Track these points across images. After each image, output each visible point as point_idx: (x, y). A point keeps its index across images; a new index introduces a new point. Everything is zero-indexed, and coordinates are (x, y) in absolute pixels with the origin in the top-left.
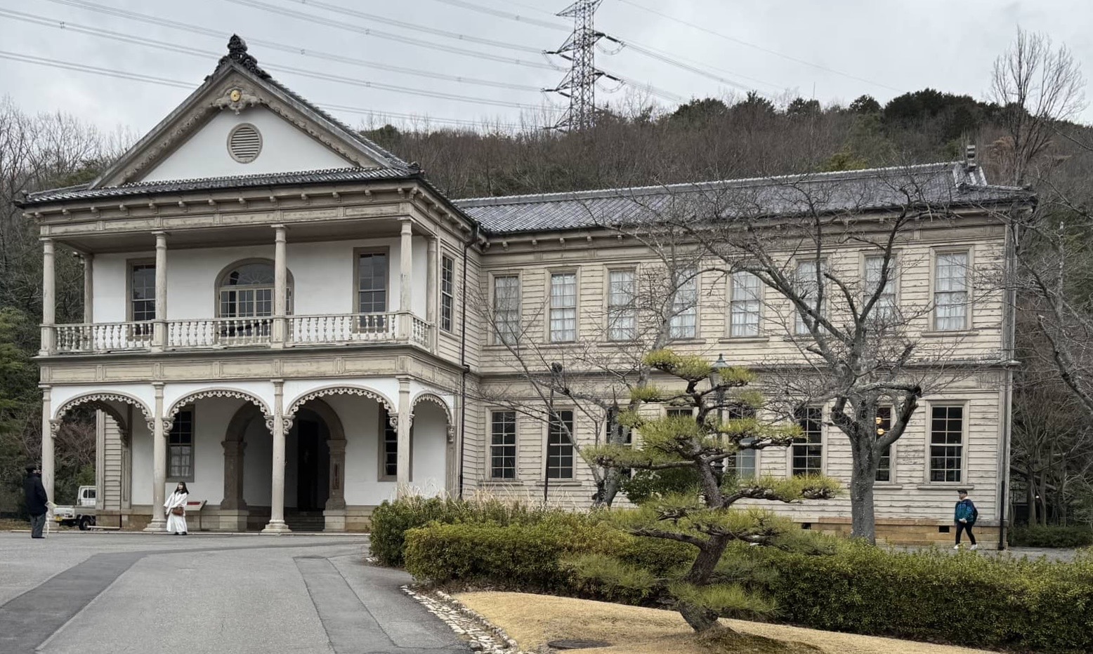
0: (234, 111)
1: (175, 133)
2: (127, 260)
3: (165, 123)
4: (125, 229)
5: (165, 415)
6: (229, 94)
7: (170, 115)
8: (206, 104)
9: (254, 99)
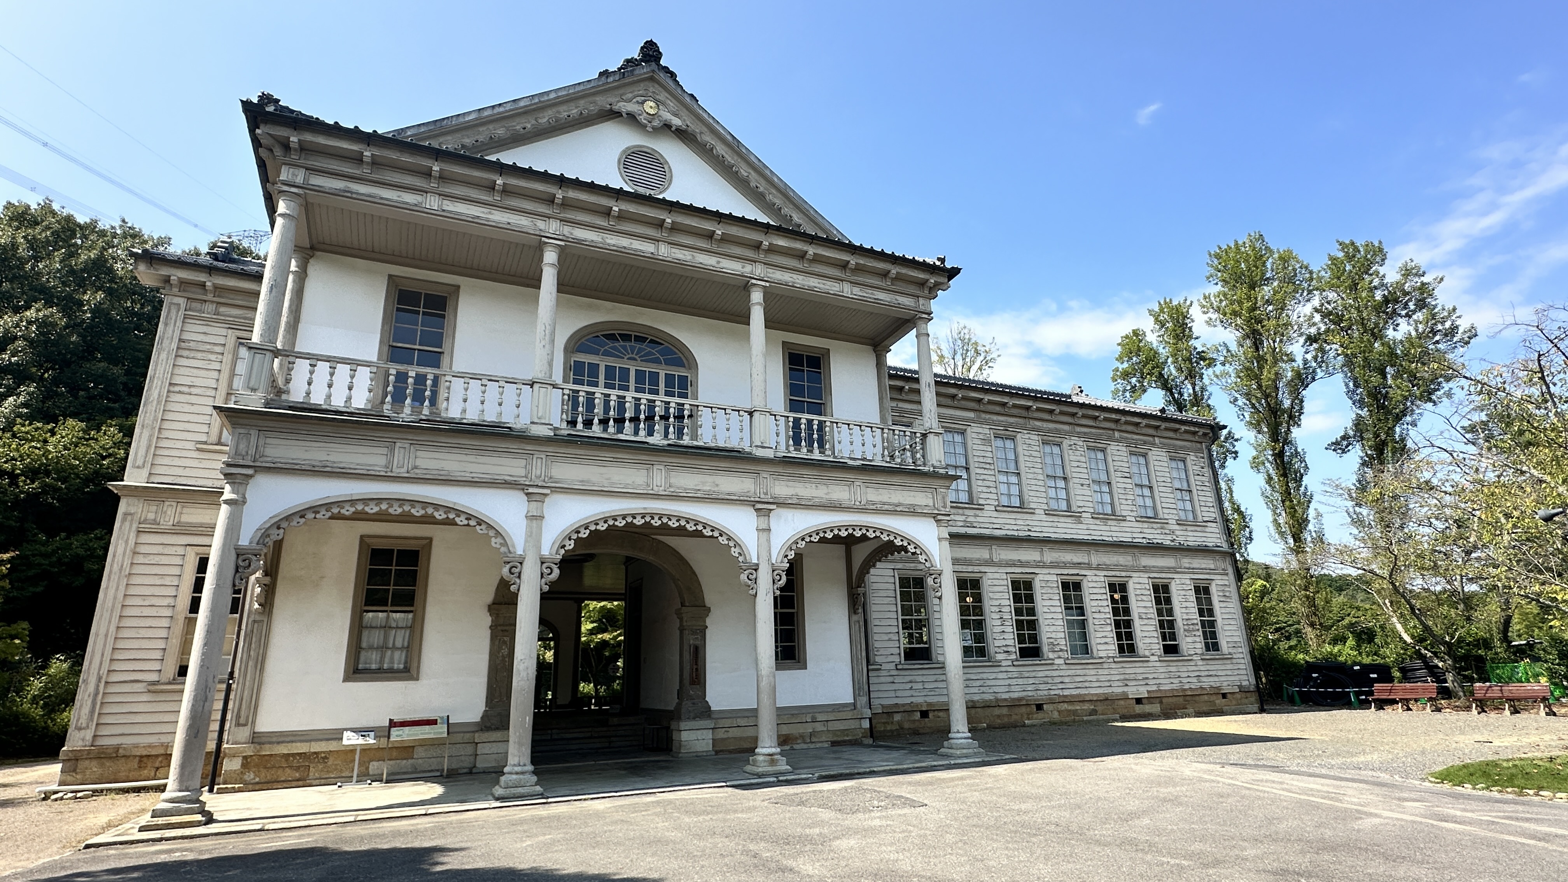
0: (645, 126)
1: (545, 119)
2: (390, 277)
3: (536, 100)
4: (488, 220)
5: (546, 551)
6: (643, 103)
7: (547, 93)
8: (603, 102)
9: (676, 122)
